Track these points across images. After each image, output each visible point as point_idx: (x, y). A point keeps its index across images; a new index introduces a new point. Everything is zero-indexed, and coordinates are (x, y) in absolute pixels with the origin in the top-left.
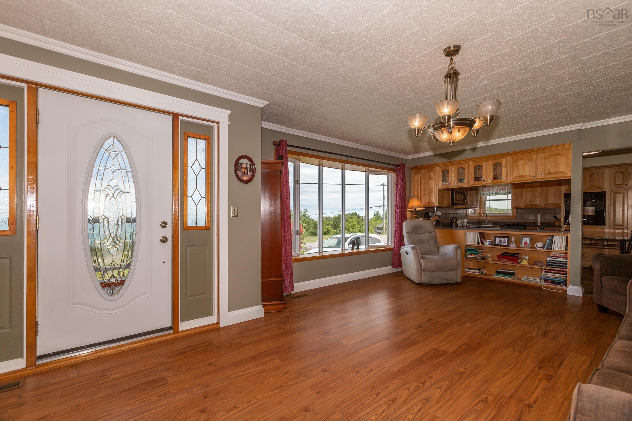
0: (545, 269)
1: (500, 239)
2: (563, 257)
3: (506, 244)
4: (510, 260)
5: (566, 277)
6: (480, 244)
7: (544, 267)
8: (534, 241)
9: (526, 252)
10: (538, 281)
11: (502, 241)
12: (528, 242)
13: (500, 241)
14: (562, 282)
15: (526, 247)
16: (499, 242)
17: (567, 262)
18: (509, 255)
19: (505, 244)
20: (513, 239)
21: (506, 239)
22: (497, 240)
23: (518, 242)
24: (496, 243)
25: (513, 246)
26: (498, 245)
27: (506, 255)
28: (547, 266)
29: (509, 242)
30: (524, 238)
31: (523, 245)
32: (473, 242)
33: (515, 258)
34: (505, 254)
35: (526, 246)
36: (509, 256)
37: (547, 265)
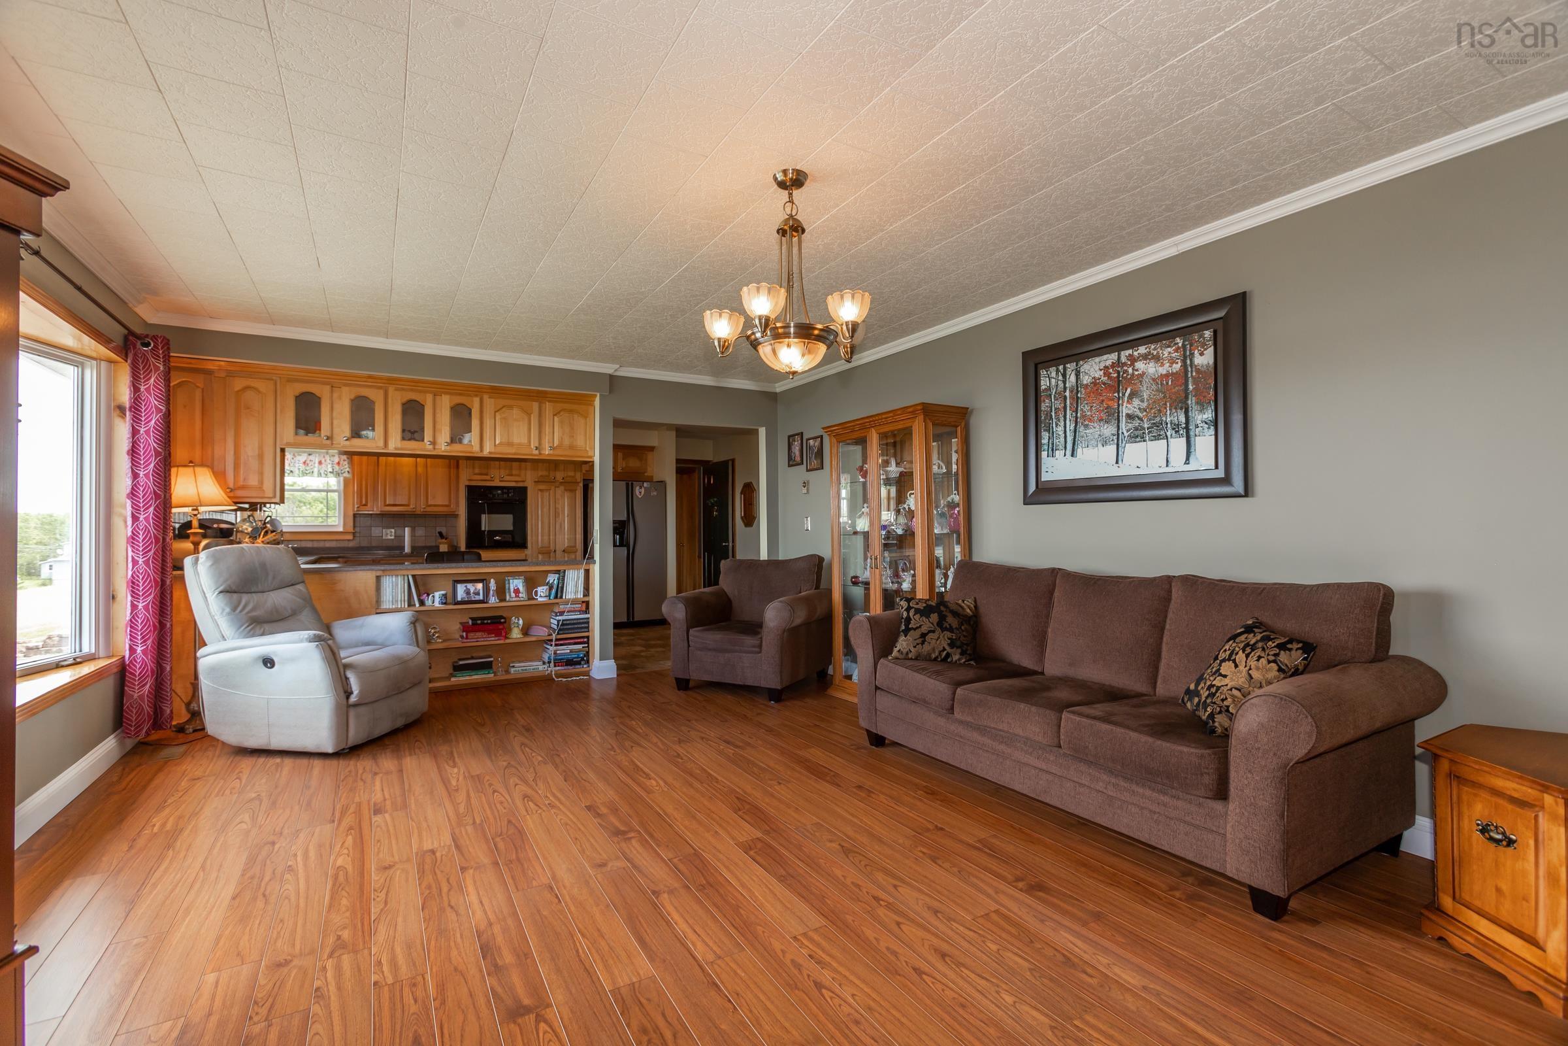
0: (557, 640)
1: (466, 586)
2: (579, 611)
3: (481, 597)
4: (490, 632)
5: (588, 647)
6: (417, 605)
7: (554, 635)
8: (532, 582)
9: (518, 609)
10: (541, 668)
11: (472, 591)
12: (521, 589)
13: (468, 592)
14: (582, 659)
15: (518, 599)
16: (465, 595)
17: (588, 618)
18: (489, 621)
19: (477, 598)
20: (493, 584)
21: (480, 586)
22: (461, 590)
23: (501, 592)
24: (459, 599)
25: (493, 600)
26: (462, 602)
27: (483, 623)
28: (558, 634)
29: (487, 590)
30: (511, 581)
31: (513, 595)
32: (397, 601)
33: (501, 627)
34: (479, 622)
35: (518, 597)
36: (487, 623)
37: (560, 630)
